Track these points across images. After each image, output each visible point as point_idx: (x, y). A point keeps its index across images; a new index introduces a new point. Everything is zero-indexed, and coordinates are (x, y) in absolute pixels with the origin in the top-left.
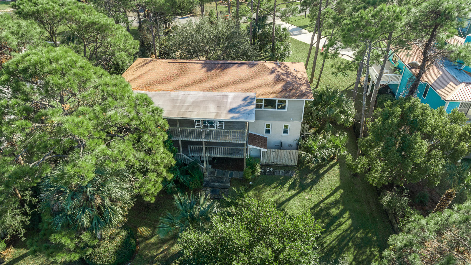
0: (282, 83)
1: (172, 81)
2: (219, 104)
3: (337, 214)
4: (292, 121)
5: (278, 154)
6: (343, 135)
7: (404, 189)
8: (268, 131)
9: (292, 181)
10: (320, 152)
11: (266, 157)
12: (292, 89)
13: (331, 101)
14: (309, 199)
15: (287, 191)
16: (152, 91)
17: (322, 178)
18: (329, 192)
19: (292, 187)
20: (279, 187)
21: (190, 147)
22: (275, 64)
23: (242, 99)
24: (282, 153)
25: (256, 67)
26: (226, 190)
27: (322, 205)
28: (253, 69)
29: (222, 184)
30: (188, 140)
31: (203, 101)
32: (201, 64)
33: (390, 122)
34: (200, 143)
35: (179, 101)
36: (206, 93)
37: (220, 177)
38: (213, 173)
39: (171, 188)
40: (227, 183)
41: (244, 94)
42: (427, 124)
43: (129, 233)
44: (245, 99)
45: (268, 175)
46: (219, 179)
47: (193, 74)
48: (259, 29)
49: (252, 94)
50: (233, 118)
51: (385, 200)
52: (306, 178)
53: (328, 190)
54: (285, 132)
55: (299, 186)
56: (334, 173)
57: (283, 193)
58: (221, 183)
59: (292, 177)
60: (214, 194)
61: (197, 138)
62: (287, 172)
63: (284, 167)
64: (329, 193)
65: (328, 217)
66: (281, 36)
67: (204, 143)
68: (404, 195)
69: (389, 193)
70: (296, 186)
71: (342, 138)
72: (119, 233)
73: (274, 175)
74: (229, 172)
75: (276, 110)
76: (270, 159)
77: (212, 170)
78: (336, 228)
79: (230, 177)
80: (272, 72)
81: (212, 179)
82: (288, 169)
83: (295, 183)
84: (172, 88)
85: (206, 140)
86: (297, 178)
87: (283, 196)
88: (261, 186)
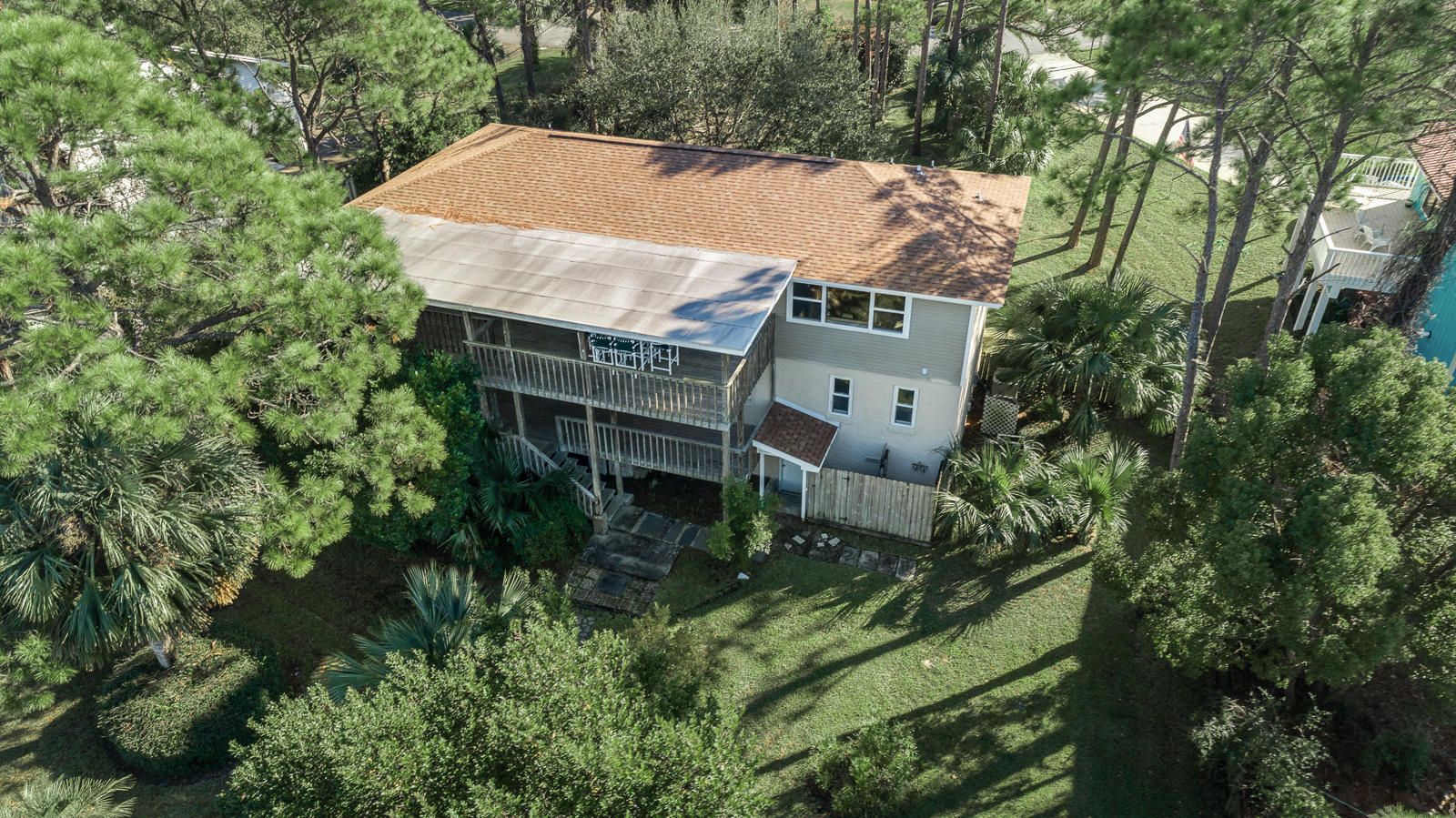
0: (906, 236)
1: (538, 195)
2: (652, 282)
3: (1024, 748)
4: (927, 377)
5: (862, 491)
6: (1132, 456)
7: (1310, 704)
8: (841, 405)
9: (893, 592)
10: (1013, 507)
11: (821, 494)
12: (934, 261)
13: (1110, 327)
14: (935, 672)
15: (864, 628)
16: (463, 222)
17: (1011, 603)
18: (1024, 658)
19: (887, 617)
20: (838, 608)
21: (563, 422)
22: (906, 170)
23: (743, 274)
24: (874, 488)
25: (827, 175)
26: (651, 586)
27: (976, 701)
28: (814, 180)
29: (643, 564)
30: (541, 394)
31: (606, 269)
32: (649, 150)
33: (1250, 415)
34: (579, 411)
35: (529, 260)
36: (630, 245)
37: (647, 540)
38: (630, 520)
39: (463, 547)
40: (663, 562)
41: (756, 259)
42: (1418, 446)
43: (260, 670)
44: (753, 277)
45: (815, 557)
46: (641, 547)
47: (610, 178)
48: (954, 72)
49: (786, 264)
50: (676, 334)
51: (1212, 732)
52: (950, 594)
53: (1020, 653)
54: (904, 415)
55: (915, 620)
56: (1064, 592)
57: (844, 630)
58: (643, 559)
59: (899, 581)
60: (606, 592)
61: (567, 393)
62: (888, 562)
63: (880, 540)
64: (1020, 663)
65: (983, 752)
66: (1023, 98)
67: (590, 413)
68: (1306, 729)
69: (1233, 707)
70: (903, 614)
71: (1123, 466)
72: (229, 661)
73: (836, 560)
74: (686, 527)
75: (870, 330)
76: (833, 506)
77: (631, 510)
78: (998, 801)
79: (680, 543)
80: (882, 195)
81: (619, 542)
82: (892, 547)
83: (904, 603)
84: (528, 217)
85: (596, 404)
86: (915, 588)
87: (841, 643)
88: (778, 594)
